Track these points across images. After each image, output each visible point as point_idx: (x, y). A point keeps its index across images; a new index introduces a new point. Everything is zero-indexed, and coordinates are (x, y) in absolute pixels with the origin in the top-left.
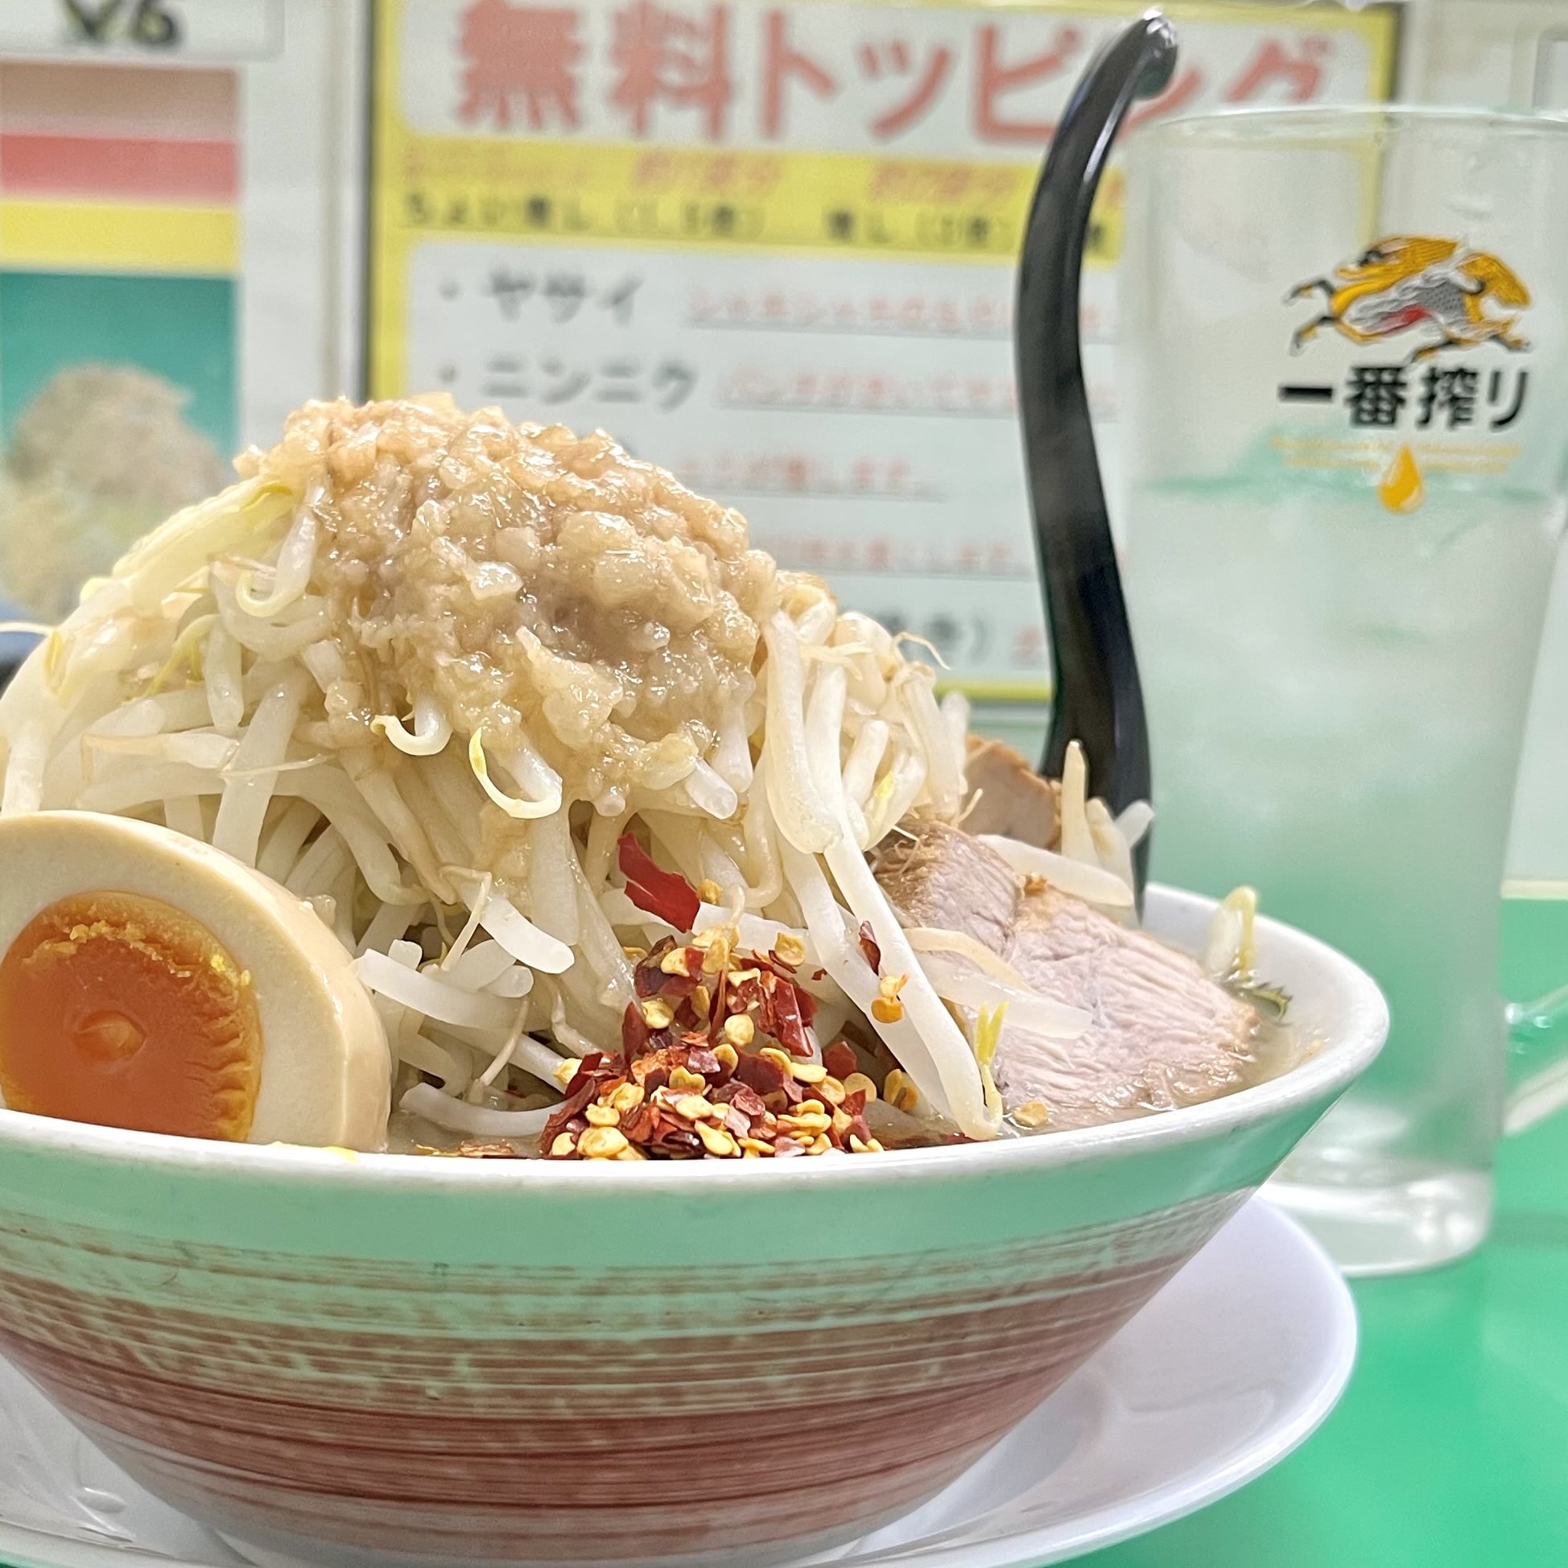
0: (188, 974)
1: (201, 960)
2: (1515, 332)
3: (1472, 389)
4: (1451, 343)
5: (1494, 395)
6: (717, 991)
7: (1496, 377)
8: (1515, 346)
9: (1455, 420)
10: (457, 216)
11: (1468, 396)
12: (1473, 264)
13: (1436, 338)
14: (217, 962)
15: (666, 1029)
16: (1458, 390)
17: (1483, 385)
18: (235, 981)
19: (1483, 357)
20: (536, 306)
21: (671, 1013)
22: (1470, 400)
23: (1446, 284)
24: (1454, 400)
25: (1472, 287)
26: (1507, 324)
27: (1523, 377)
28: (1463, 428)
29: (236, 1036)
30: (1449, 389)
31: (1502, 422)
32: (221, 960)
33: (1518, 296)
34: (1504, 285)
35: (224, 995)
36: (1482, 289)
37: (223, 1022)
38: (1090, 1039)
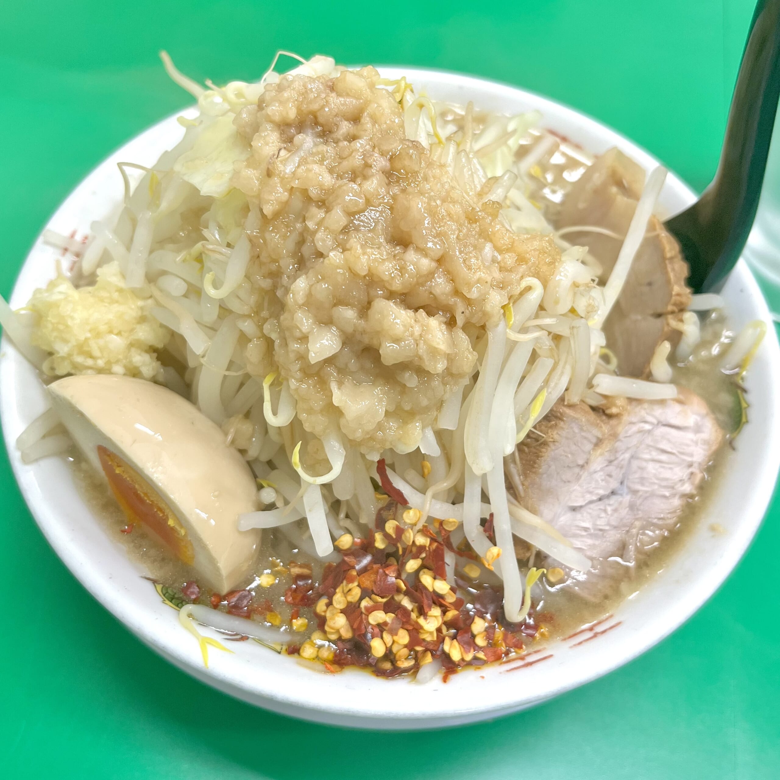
0: (161, 515)
15: (382, 550)
18: (179, 530)
32: (173, 522)
38: (609, 509)
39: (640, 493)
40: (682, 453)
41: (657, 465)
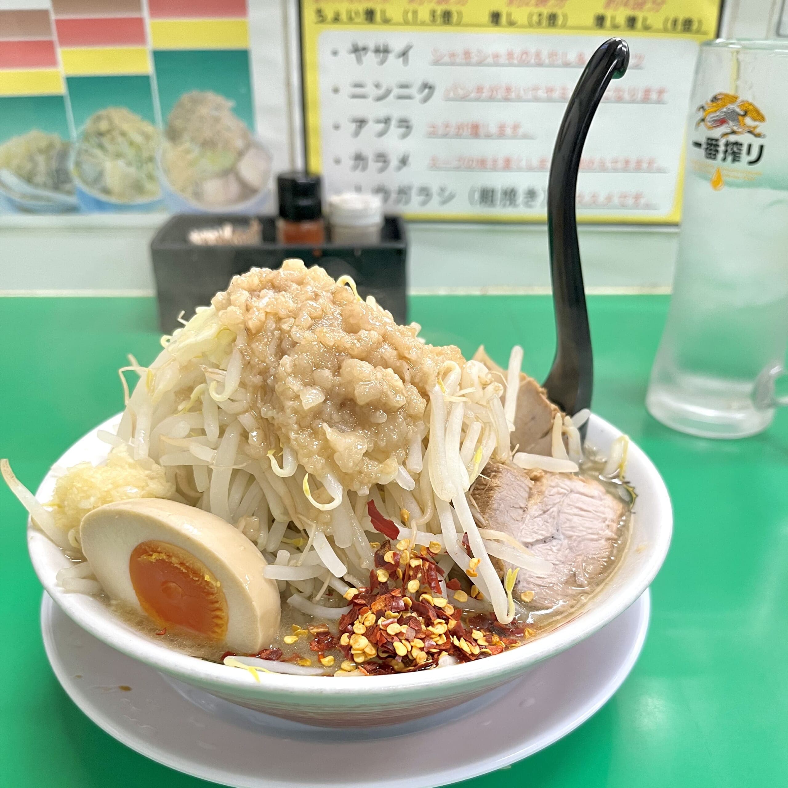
0: (197, 579)
1: (201, 574)
2: (757, 131)
3: (740, 150)
4: (734, 132)
5: (749, 152)
6: (405, 571)
7: (750, 146)
8: (758, 136)
9: (734, 160)
10: (337, 19)
11: (739, 152)
12: (743, 105)
13: (729, 130)
14: (207, 578)
15: (386, 582)
16: (735, 149)
17: (745, 149)
18: (214, 584)
19: (745, 139)
20: (370, 58)
21: (388, 575)
22: (740, 153)
23: (734, 111)
24: (734, 153)
25: (742, 113)
26: (755, 127)
27: (762, 147)
28: (737, 163)
29: (217, 602)
30: (732, 149)
31: (751, 163)
32: (209, 577)
33: (760, 117)
34: (755, 114)
35: (211, 588)
36: (746, 114)
37: (212, 597)
38: (554, 549)
39: (575, 537)
40: (596, 512)
41: (581, 518)
